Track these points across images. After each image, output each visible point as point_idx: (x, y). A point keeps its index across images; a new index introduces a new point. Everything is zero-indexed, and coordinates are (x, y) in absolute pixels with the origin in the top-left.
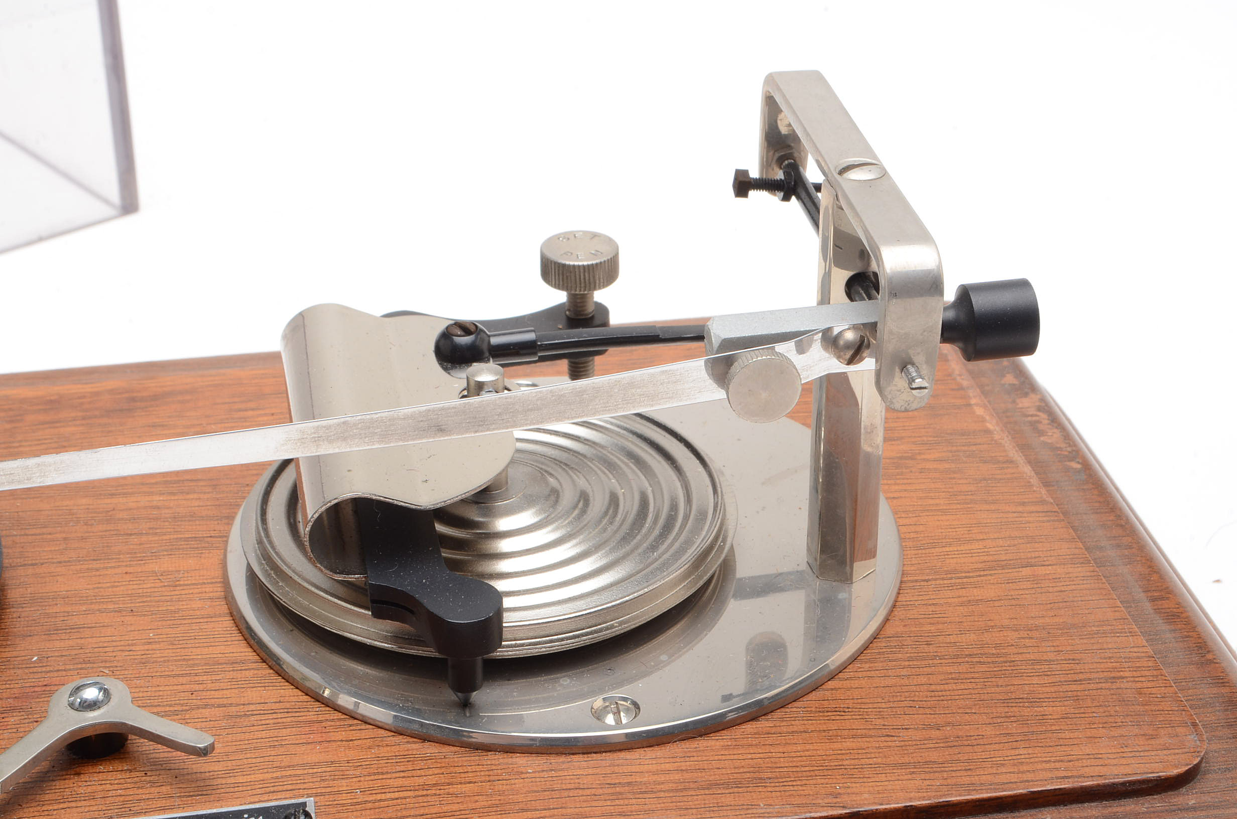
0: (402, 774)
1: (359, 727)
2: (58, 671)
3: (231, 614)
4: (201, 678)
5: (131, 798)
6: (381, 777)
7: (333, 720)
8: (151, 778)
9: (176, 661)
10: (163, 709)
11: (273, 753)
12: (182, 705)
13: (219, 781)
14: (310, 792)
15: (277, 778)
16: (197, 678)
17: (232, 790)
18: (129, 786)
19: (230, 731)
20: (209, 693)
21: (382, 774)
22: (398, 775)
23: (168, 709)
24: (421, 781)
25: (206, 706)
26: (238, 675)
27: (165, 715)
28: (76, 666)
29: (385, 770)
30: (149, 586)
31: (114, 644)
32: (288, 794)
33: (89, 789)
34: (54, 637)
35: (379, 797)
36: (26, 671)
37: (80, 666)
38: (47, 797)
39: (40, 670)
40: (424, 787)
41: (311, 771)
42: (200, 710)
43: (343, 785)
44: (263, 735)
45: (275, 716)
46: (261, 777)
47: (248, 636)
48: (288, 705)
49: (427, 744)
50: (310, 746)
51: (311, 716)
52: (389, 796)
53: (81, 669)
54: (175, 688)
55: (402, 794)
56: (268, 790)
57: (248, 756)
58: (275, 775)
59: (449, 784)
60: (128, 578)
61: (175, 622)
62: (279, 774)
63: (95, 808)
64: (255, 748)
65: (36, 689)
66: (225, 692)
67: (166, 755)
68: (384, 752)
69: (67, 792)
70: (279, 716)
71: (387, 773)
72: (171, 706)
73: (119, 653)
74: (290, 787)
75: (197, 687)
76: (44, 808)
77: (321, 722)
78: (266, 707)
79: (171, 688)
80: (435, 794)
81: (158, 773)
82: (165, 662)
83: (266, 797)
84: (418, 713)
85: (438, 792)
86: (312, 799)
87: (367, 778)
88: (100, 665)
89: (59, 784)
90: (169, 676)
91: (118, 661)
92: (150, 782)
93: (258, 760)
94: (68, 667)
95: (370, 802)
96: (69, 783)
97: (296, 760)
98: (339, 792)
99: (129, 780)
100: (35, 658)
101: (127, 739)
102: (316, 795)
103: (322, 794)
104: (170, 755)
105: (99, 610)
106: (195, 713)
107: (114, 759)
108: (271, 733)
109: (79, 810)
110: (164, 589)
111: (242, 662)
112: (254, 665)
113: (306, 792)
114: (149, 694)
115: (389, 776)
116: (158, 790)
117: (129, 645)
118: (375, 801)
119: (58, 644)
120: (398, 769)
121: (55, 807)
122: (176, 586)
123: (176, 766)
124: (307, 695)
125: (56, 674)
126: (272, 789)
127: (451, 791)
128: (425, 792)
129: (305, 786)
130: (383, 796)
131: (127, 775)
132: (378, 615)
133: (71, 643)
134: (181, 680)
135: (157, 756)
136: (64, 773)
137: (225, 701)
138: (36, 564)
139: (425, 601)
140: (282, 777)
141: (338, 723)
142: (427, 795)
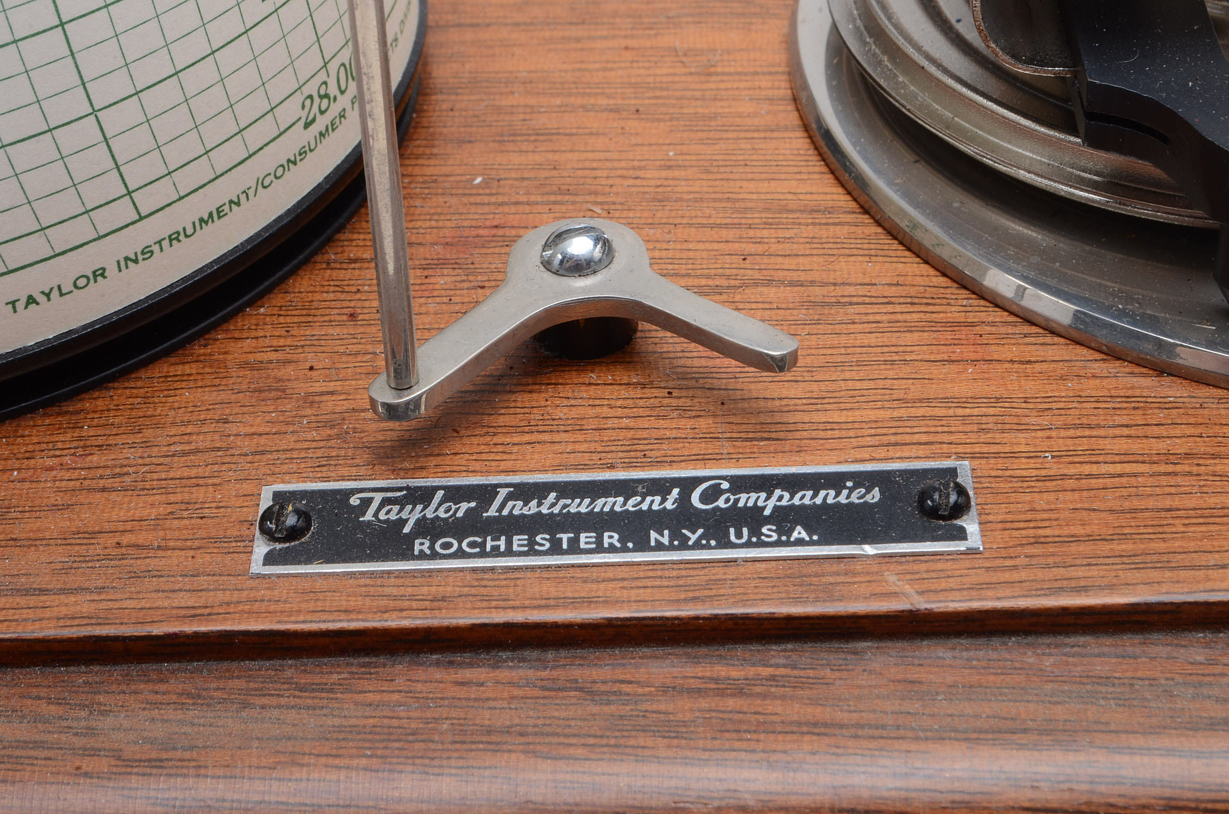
0: (1126, 431)
1: (1041, 340)
2: (517, 203)
3: (806, 128)
4: (759, 233)
5: (645, 434)
6: (1087, 432)
7: (993, 324)
8: (681, 402)
9: (715, 200)
10: (696, 282)
11: (891, 374)
12: (728, 277)
13: (799, 417)
14: (960, 449)
15: (900, 419)
16: (751, 233)
17: (822, 434)
18: (641, 412)
19: (814, 329)
20: (773, 260)
21: (1090, 427)
22: (1118, 432)
23: (703, 282)
24: (1161, 446)
25: (769, 282)
26: (822, 232)
27: (702, 292)
28: (545, 198)
29: (1094, 421)
30: (665, 71)
31: (609, 164)
32: (921, 451)
33: (574, 413)
34: (510, 146)
35: (1087, 469)
36: (465, 200)
37: (552, 198)
38: (501, 420)
39: (486, 199)
40: (1168, 457)
41: (960, 412)
42: (760, 289)
43: (1021, 442)
44: (872, 339)
45: (890, 308)
46: (871, 415)
47: (836, 165)
48: (912, 291)
49: (1167, 380)
50: (954, 367)
51: (954, 313)
52: (1105, 469)
53: (555, 203)
54: (715, 246)
55: (1129, 468)
56: (885, 439)
57: (847, 375)
58: (896, 414)
59: (1214, 456)
60: (629, 56)
61: (711, 135)
62: (902, 413)
63: (583, 447)
64: (859, 363)
65: (481, 232)
66: (801, 260)
67: (703, 362)
68: (1090, 387)
69: (536, 415)
70: (898, 308)
71: (1099, 426)
72: (708, 277)
73: (618, 181)
74: (924, 438)
75: (752, 248)
76: (497, 440)
77: (972, 325)
78: (874, 291)
79: (708, 246)
80: (1190, 474)
81: (691, 393)
82: (695, 200)
83: (882, 453)
84: (1153, 322)
85: (1195, 469)
86: (966, 463)
87: (1063, 433)
88: (592, 198)
89: (522, 399)
90: (703, 226)
91: (617, 194)
92: (678, 408)
93: (865, 385)
94: (533, 198)
95: (1071, 477)
96: (538, 399)
97: (933, 390)
98: (1013, 455)
99: (641, 403)
100: (479, 180)
101: (635, 330)
102: (973, 456)
103: (983, 456)
104: (710, 363)
105: (583, 107)
106: (751, 293)
107: (615, 363)
108: (886, 339)
109: (556, 447)
110: (689, 79)
111: (829, 211)
112: (850, 218)
113: (953, 449)
114: (670, 254)
115: (1102, 432)
116: (691, 423)
117: (634, 168)
118: (1080, 477)
119: (516, 159)
120: (1119, 420)
121: (516, 439)
122: (710, 74)
123: (722, 383)
124: (944, 275)
125: (513, 209)
126: (893, 439)
127: (1219, 468)
128: (1170, 468)
129: (952, 438)
130: (1094, 469)
131: (639, 393)
132: (1095, 141)
133: (538, 158)
134: (725, 234)
135: (689, 362)
136: (530, 380)
137: (803, 277)
138: (477, 25)
139: (1198, 122)
140: (910, 418)
141: (1003, 330)
142: (1176, 474)
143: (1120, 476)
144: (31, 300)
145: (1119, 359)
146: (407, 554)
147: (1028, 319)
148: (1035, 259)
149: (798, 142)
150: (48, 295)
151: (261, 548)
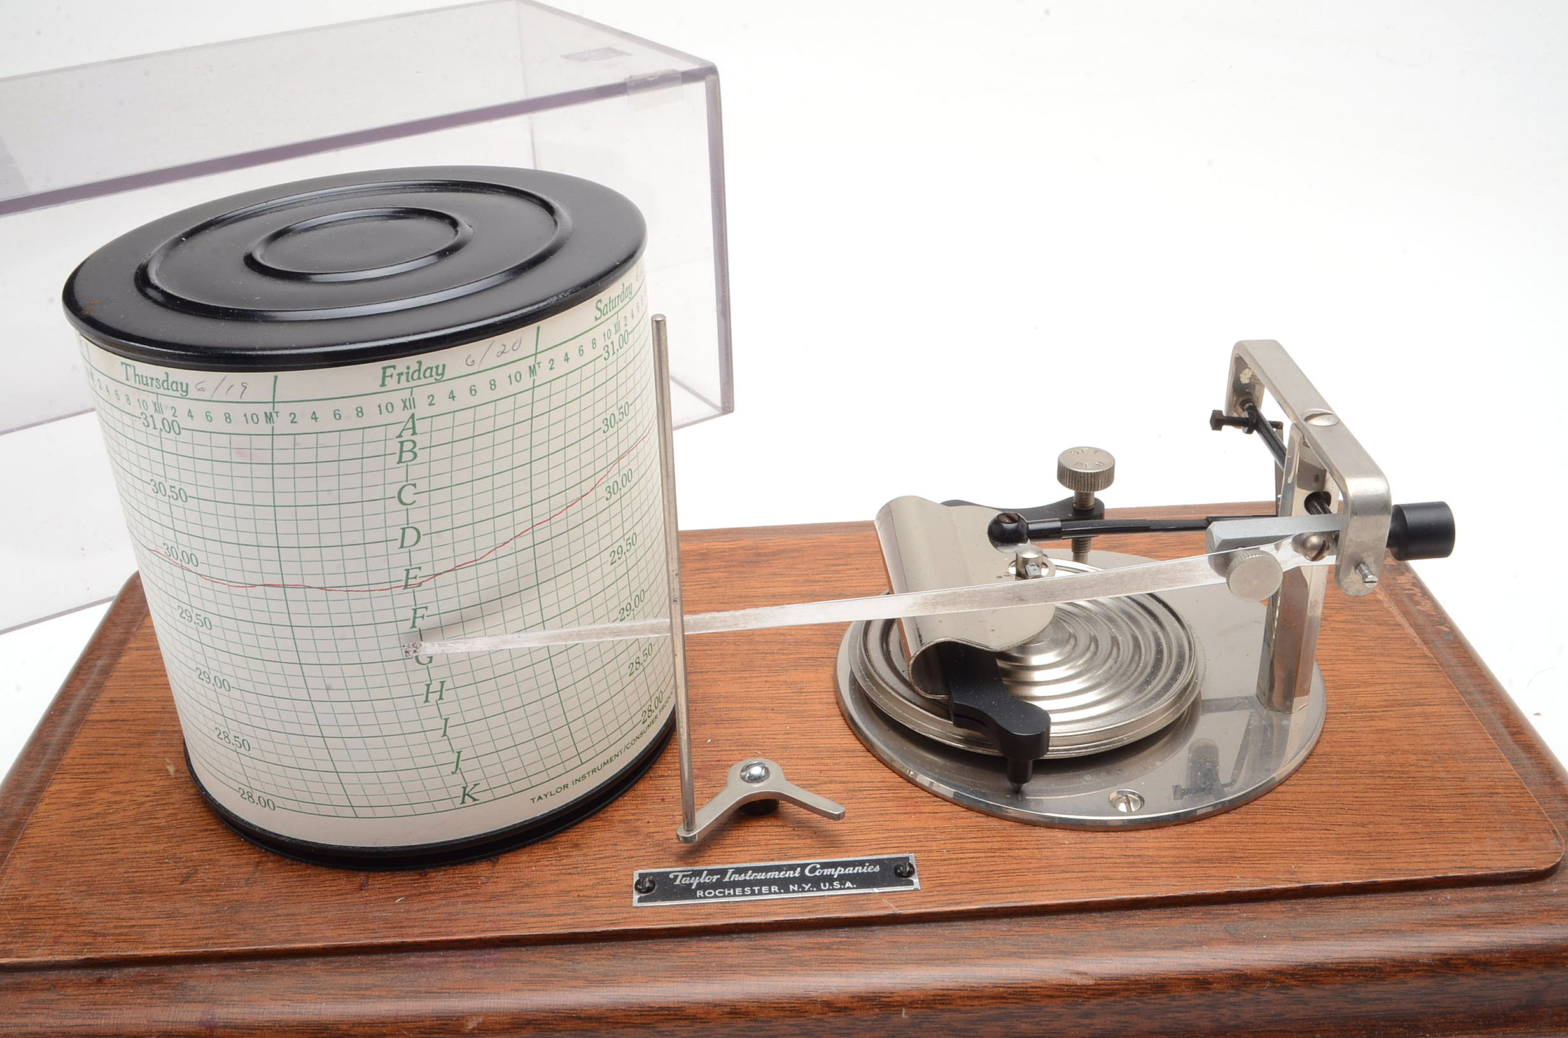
0: (975, 840)
1: (941, 804)
2: (725, 751)
3: (843, 715)
4: (826, 761)
5: (785, 846)
6: (960, 841)
7: (921, 797)
8: (798, 833)
9: (807, 747)
10: (801, 783)
11: (881, 819)
12: (815, 780)
13: (846, 838)
14: (911, 849)
15: (886, 837)
16: (823, 761)
17: (855, 845)
18: (783, 837)
19: (850, 801)
20: (832, 772)
21: (961, 839)
22: (971, 840)
23: (805, 782)
24: (989, 846)
25: (831, 782)
26: (851, 760)
27: (804, 787)
28: (738, 748)
29: (962, 836)
30: (783, 691)
31: (763, 733)
32: (895, 850)
33: (756, 838)
34: (721, 726)
35: (960, 856)
36: (704, 749)
37: (740, 748)
38: (727, 842)
39: (713, 749)
40: (991, 850)
41: (909, 834)
42: (828, 785)
43: (934, 845)
44: (874, 805)
45: (880, 792)
46: (875, 836)
47: (856, 732)
48: (889, 784)
49: (990, 819)
50: (906, 816)
51: (906, 793)
52: (967, 855)
53: (742, 750)
54: (808, 767)
55: (976, 855)
56: (881, 846)
57: (864, 820)
58: (884, 835)
59: (1009, 849)
60: (768, 685)
61: (804, 719)
62: (886, 835)
63: (761, 852)
64: (869, 815)
65: (712, 763)
66: (844, 772)
67: (807, 816)
68: (960, 823)
69: (741, 839)
70: (884, 792)
71: (964, 838)
72: (807, 780)
73: (767, 740)
74: (896, 845)
75: (823, 768)
76: (726, 850)
77: (914, 798)
78: (874, 785)
79: (806, 767)
80: (1000, 856)
81: (802, 829)
82: (799, 747)
83: (879, 851)
84: (984, 795)
85: (1002, 855)
86: (913, 854)
87: (950, 841)
88: (756, 748)
89: (735, 833)
90: (803, 758)
91: (767, 745)
92: (797, 835)
93: (872, 824)
94: (732, 748)
95: (953, 859)
96: (741, 833)
97: (899, 825)
98: (931, 851)
99: (783, 833)
100: (709, 741)
101: (778, 803)
102: (915, 852)
103: (919, 852)
104: (809, 816)
105: (750, 707)
106: (824, 787)
107: (771, 817)
108: (878, 805)
109: (750, 852)
110: (793, 694)
111: (853, 751)
112: (863, 754)
113: (908, 849)
114: (790, 771)
115: (966, 841)
116: (803, 841)
117: (773, 734)
118: (957, 859)
119: (724, 731)
120: (972, 836)
121: (734, 850)
122: (802, 693)
123: (814, 825)
124: (901, 777)
125: (725, 753)
126: (884, 846)
127: (1011, 854)
128: (992, 854)
129: (907, 845)
130: (963, 856)
131: (781, 829)
132: (958, 724)
133: (733, 730)
134: (812, 762)
135: (800, 816)
136: (737, 825)
137: (844, 779)
138: (703, 672)
139: (996, 718)
140: (890, 837)
141: (925, 800)
142: (994, 857)
143: (973, 858)
144: (540, 798)
145: (971, 810)
146: (694, 897)
147: (936, 795)
148: (937, 770)
149: (840, 721)
150: (546, 796)
151: (636, 896)
